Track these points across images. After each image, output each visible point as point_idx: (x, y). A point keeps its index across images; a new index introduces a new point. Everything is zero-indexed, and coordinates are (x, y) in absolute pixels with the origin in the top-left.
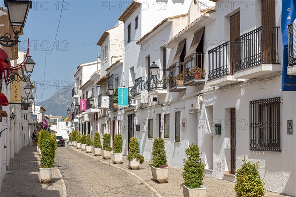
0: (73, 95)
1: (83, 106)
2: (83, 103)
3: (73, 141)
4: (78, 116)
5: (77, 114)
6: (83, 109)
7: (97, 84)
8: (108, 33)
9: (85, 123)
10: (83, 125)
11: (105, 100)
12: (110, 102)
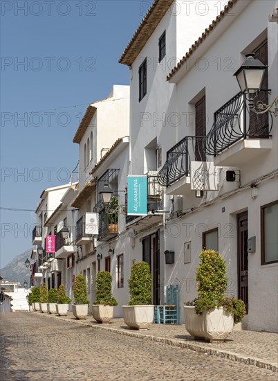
0: (34, 238)
1: (50, 245)
2: (50, 241)
3: (34, 301)
4: (42, 267)
5: (40, 265)
6: (50, 250)
7: (73, 206)
8: (95, 109)
9: (53, 275)
10: (49, 280)
11: (92, 220)
12: (100, 224)
